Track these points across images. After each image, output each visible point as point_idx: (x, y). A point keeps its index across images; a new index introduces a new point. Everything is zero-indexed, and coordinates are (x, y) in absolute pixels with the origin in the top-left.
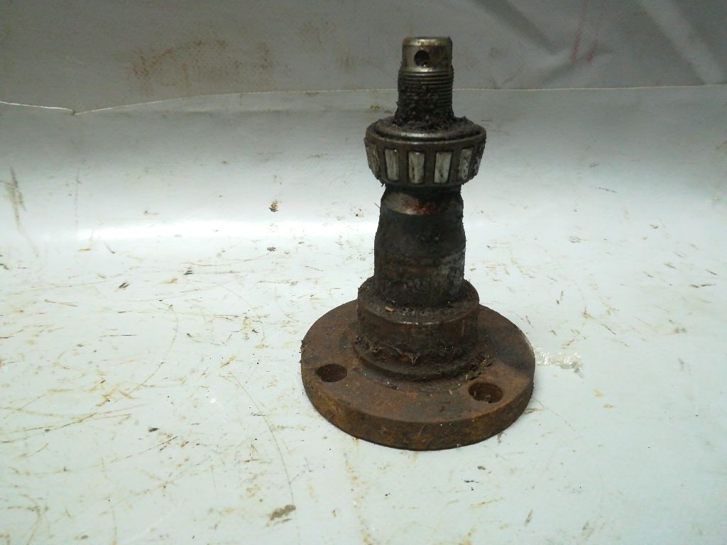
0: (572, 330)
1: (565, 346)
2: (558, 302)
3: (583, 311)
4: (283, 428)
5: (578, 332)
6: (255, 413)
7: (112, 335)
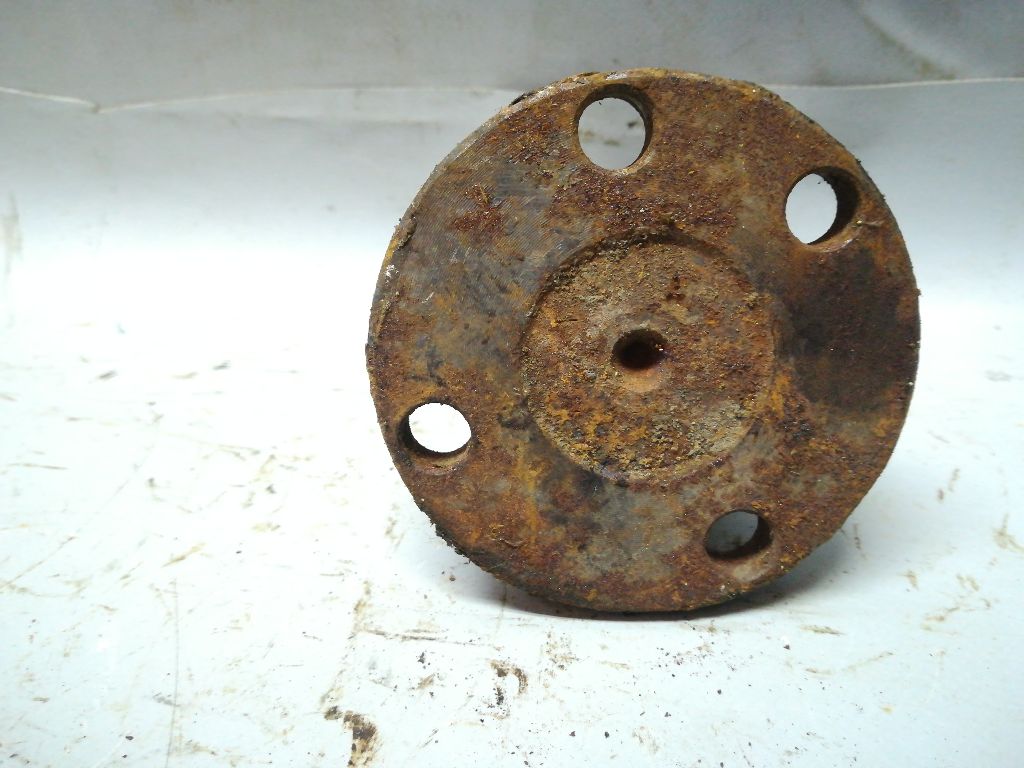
0: (959, 578)
1: (934, 623)
2: (941, 495)
3: (998, 525)
4: (196, 749)
5: (973, 582)
6: (164, 694)
7: (28, 465)
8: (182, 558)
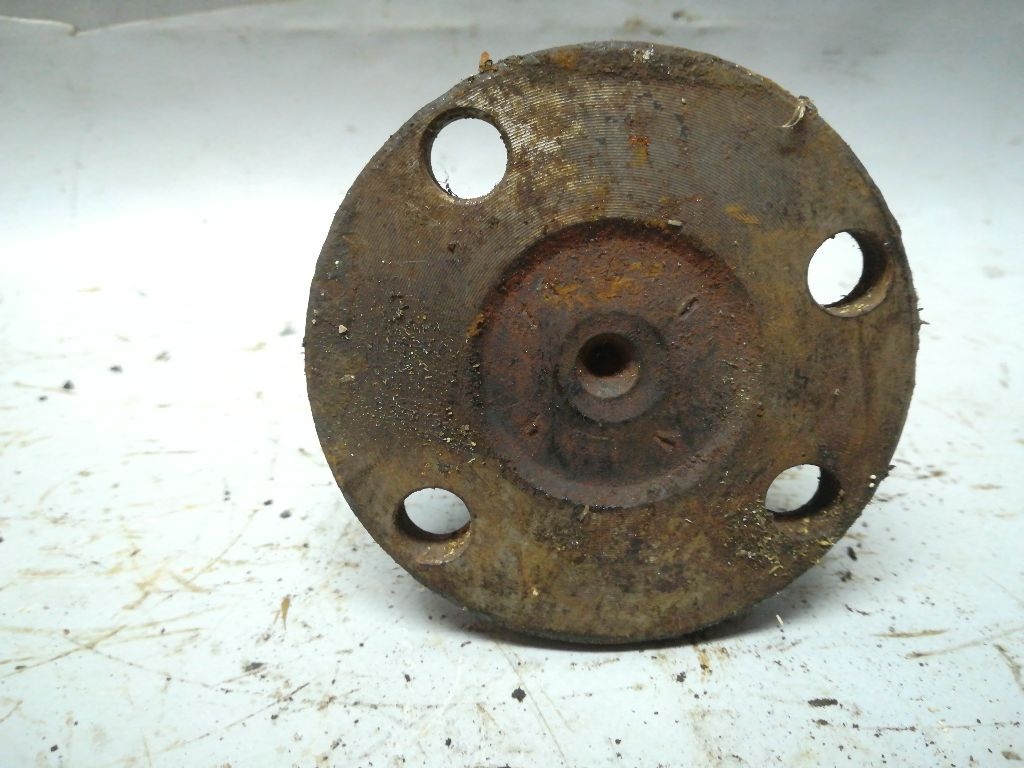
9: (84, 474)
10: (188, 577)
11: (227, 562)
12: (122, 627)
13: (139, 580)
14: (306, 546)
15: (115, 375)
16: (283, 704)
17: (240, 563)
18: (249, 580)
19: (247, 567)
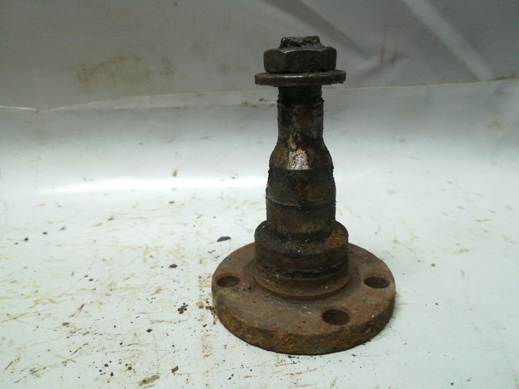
0: (384, 252)
2: (376, 233)
3: (394, 239)
4: (160, 321)
5: (387, 253)
6: (141, 311)
7: (49, 261)
8: (128, 278)
9: (25, 268)
10: (52, 299)
11: (66, 294)
12: (27, 313)
13: (36, 300)
14: (95, 289)
15: (44, 235)
16: (72, 334)
17: (71, 294)
18: (73, 300)
19: (73, 296)
